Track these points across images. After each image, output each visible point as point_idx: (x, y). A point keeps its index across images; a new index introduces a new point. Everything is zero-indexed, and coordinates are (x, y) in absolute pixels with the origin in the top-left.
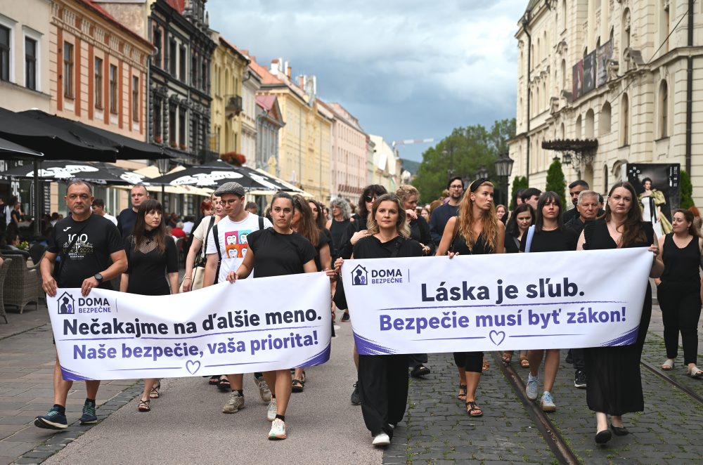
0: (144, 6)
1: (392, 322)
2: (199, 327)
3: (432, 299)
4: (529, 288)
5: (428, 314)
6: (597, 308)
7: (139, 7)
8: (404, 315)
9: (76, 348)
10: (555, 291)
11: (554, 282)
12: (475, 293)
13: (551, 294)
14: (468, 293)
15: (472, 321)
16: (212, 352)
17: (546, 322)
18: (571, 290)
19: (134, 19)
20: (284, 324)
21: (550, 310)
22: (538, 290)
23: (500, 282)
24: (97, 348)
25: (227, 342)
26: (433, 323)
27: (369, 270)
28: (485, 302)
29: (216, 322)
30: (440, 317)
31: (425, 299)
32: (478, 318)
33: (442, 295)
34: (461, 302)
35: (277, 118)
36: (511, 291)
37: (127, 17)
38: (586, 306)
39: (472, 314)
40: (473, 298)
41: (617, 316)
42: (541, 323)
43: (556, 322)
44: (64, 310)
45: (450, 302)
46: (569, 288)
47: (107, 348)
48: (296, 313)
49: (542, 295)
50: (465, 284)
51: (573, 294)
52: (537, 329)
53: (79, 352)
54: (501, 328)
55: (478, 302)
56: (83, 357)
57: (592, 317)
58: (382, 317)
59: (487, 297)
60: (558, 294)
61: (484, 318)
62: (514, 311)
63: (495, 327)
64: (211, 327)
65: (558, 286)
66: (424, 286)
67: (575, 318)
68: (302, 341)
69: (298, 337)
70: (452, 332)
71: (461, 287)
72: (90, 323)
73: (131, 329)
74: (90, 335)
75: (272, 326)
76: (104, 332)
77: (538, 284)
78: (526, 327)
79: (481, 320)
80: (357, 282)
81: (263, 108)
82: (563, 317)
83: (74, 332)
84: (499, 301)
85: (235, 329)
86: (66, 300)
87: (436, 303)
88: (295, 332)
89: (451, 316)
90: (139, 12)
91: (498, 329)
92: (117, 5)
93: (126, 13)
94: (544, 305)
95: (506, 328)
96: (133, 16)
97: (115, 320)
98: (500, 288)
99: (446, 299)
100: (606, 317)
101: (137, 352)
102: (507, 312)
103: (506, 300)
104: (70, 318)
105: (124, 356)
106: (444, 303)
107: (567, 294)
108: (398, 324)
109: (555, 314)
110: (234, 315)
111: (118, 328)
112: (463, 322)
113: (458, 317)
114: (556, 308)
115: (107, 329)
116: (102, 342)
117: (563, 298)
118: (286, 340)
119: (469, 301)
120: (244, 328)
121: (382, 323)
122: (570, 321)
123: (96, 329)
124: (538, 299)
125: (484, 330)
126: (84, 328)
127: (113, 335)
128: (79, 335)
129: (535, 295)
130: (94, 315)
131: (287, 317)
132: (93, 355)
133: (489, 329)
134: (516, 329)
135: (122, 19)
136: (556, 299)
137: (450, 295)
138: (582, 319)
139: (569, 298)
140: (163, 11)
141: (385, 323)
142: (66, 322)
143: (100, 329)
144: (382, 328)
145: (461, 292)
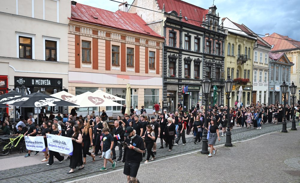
0: (161, 23)
7: (160, 24)
19: (158, 28)
35: (287, 62)
37: (156, 28)
81: (272, 59)
90: (160, 25)
92: (153, 24)
93: (155, 27)
96: (158, 27)
135: (155, 29)
140: (176, 23)
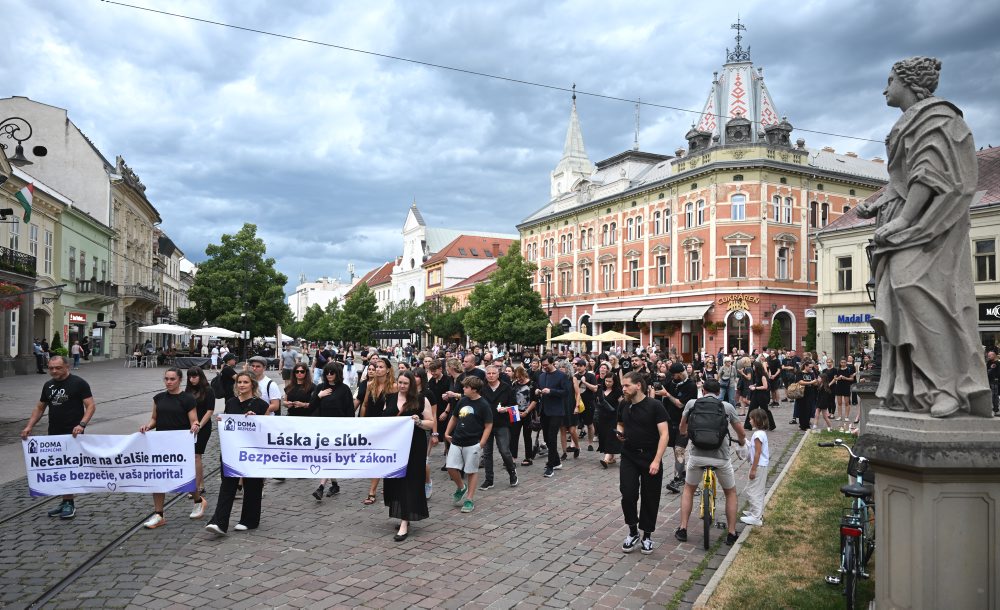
1: (247, 456)
2: (113, 461)
3: (274, 443)
4: (336, 440)
5: (272, 453)
6: (379, 454)
8: (256, 452)
9: (39, 475)
10: (352, 442)
11: (352, 437)
12: (302, 441)
13: (350, 444)
14: (297, 441)
15: (300, 458)
16: (122, 478)
17: (347, 461)
18: (363, 441)
20: (163, 463)
21: (349, 453)
22: (342, 441)
23: (318, 435)
24: (53, 475)
25: (131, 472)
26: (275, 458)
27: (236, 421)
28: (307, 447)
29: (123, 460)
30: (280, 455)
31: (270, 443)
32: (303, 457)
33: (281, 441)
34: (293, 446)
36: (325, 442)
38: (372, 452)
39: (299, 455)
40: (300, 444)
41: (391, 459)
42: (344, 461)
43: (353, 461)
44: (32, 451)
45: (286, 446)
46: (362, 441)
47: (59, 474)
48: (171, 456)
49: (345, 444)
50: (296, 435)
51: (364, 444)
52: (340, 465)
53: (41, 478)
54: (318, 464)
55: (303, 447)
56: (44, 481)
57: (375, 459)
58: (241, 452)
59: (309, 444)
60: (355, 444)
61: (307, 457)
62: (326, 454)
63: (314, 463)
64: (120, 463)
65: (355, 439)
66: (269, 435)
67: (365, 459)
68: (173, 475)
69: (171, 472)
70: (287, 465)
71: (293, 437)
72: (47, 459)
73: (76, 461)
74: (48, 466)
75: (155, 463)
76: (57, 464)
77: (342, 437)
78: (334, 464)
79: (305, 458)
80: (228, 428)
82: (357, 458)
83: (37, 465)
84: (317, 447)
85: (137, 463)
86: (33, 444)
87: (277, 446)
88: (170, 469)
89: (286, 454)
91: (316, 464)
94: (346, 451)
95: (321, 464)
97: (65, 456)
98: (318, 439)
99: (283, 444)
100: (383, 459)
101: (80, 476)
102: (322, 454)
103: (321, 446)
104: (35, 456)
105: (72, 479)
106: (281, 446)
107: (360, 444)
108: (251, 458)
109: (353, 456)
110: (135, 455)
111: (67, 461)
112: (294, 459)
113: (291, 455)
114: (353, 452)
115: (59, 462)
116: (56, 471)
117: (358, 447)
118: (164, 473)
119: (298, 446)
120: (141, 463)
121: (241, 456)
122: (361, 461)
123: (51, 462)
124: (342, 447)
125: (307, 465)
126: (43, 462)
127: (63, 466)
128: (40, 467)
129: (340, 444)
130: (50, 454)
131: (165, 458)
132: (50, 479)
133: (310, 464)
134: (327, 465)
136: (353, 447)
137: (285, 442)
138: (370, 460)
139: (362, 447)
141: (243, 456)
142: (33, 459)
143: (54, 462)
144: (241, 460)
145: (293, 440)
